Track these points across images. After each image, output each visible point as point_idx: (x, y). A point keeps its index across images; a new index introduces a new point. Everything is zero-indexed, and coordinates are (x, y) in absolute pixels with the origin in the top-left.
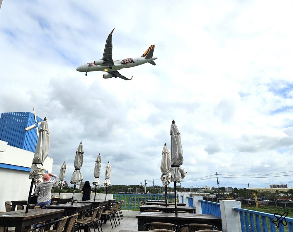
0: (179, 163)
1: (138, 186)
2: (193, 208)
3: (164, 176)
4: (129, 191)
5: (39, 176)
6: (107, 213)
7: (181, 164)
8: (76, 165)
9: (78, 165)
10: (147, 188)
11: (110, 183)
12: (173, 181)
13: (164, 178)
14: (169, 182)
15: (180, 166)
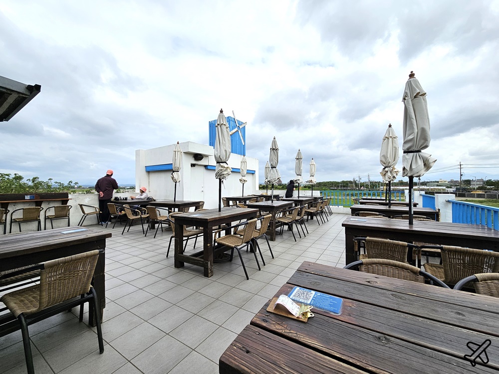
0: (422, 145)
1: (350, 182)
2: (435, 211)
3: (386, 169)
4: (341, 187)
5: (225, 175)
6: (313, 210)
7: (426, 147)
8: (271, 163)
9: (273, 163)
10: (361, 183)
11: (316, 180)
12: (406, 175)
13: (387, 172)
14: (394, 177)
15: (422, 151)
